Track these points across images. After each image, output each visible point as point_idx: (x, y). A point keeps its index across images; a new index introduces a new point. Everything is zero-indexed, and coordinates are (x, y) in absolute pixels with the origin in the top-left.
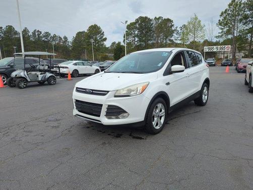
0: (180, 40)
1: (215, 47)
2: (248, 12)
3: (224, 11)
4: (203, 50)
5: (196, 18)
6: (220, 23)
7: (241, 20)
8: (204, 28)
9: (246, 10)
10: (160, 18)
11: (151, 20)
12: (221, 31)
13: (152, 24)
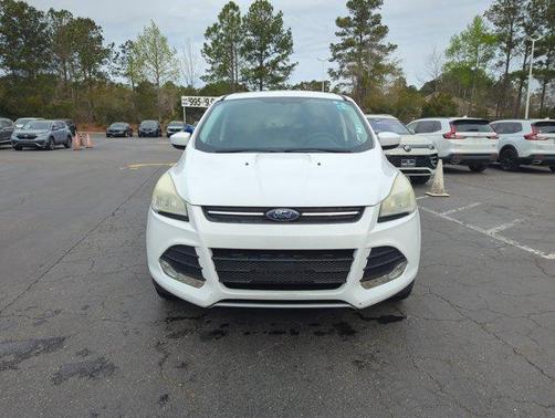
0: (125, 75)
1: (202, 98)
2: (253, 38)
3: (212, 26)
4: (180, 103)
5: (156, 32)
6: (207, 51)
7: (242, 51)
8: (175, 57)
9: (248, 33)
10: (63, 13)
11: (40, 14)
12: (209, 66)
13: (44, 26)
